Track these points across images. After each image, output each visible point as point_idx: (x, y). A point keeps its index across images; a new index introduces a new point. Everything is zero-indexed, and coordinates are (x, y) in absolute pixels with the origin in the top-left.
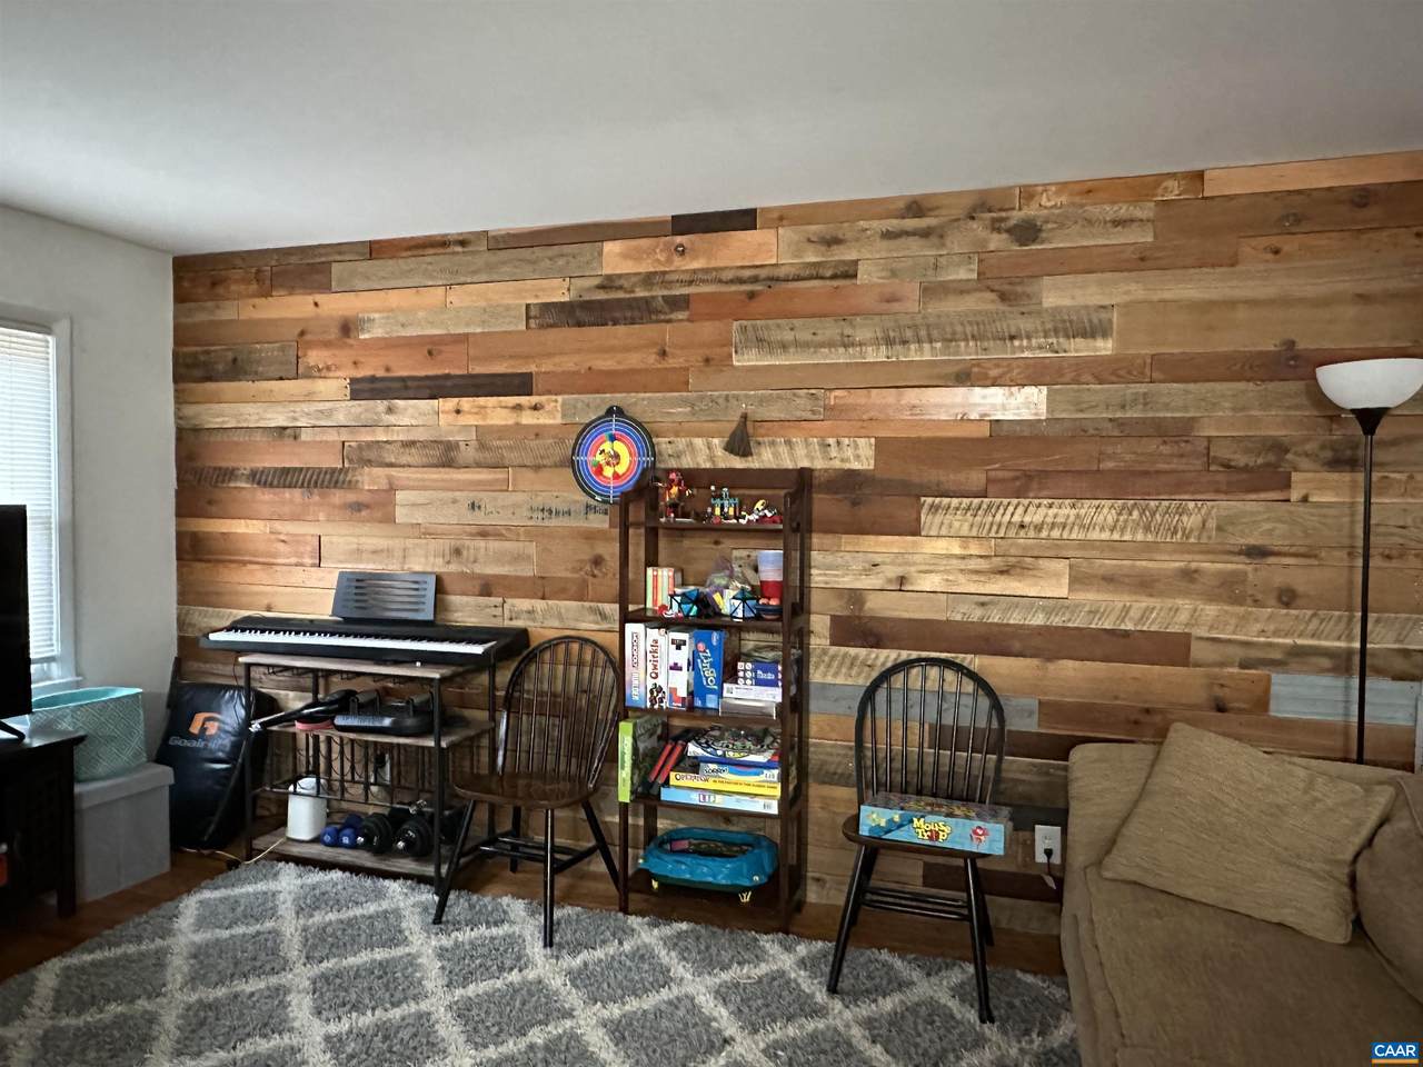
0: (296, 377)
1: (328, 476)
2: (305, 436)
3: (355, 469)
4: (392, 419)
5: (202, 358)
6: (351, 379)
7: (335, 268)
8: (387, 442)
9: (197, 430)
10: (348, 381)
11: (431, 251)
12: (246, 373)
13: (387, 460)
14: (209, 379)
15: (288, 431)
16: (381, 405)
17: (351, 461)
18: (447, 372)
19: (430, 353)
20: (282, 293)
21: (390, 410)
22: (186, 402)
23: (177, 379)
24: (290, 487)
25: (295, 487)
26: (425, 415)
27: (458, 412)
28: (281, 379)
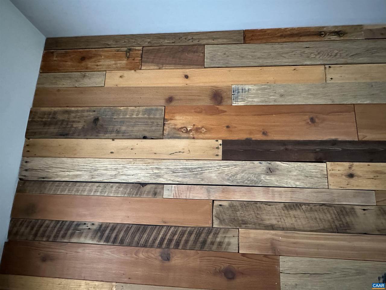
0: (162, 137)
1: (193, 237)
2: (167, 193)
3: (227, 231)
4: (272, 180)
5: (60, 117)
6: (223, 141)
7: (208, 49)
8: (266, 203)
9: (43, 182)
10: (220, 142)
11: (307, 39)
12: (106, 132)
13: (268, 222)
14: (65, 135)
15: (148, 187)
16: (259, 166)
17: (221, 221)
18: (333, 137)
19: (312, 120)
20: (152, 67)
21: (270, 171)
22: (35, 156)
23: (29, 134)
24: (145, 246)
25: (152, 246)
26: (311, 177)
27: (351, 176)
28: (145, 138)
